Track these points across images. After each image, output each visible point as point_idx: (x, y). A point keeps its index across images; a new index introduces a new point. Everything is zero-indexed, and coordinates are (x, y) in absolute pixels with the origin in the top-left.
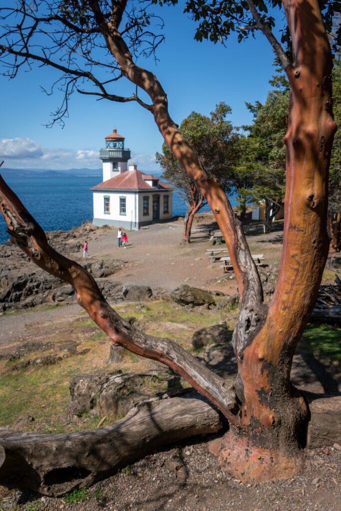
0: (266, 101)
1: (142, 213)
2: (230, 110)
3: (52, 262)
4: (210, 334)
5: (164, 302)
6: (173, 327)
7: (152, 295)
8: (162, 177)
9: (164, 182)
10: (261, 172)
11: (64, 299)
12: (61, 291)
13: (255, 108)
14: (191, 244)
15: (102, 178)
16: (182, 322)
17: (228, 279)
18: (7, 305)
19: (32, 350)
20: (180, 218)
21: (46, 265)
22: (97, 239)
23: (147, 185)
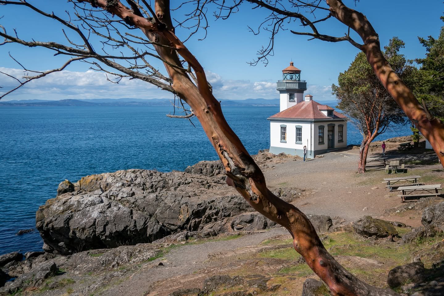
0: (440, 36)
1: (318, 142)
2: (403, 45)
3: (271, 206)
4: (406, 272)
5: (346, 233)
6: (363, 262)
7: (332, 225)
8: (337, 107)
9: (339, 113)
10: (436, 103)
11: (242, 227)
12: (240, 219)
13: (427, 42)
14: (366, 173)
15: (279, 107)
16: (370, 256)
17: (408, 209)
18: (189, 234)
19: (218, 283)
20: (354, 147)
21: (264, 209)
22: (274, 167)
23: (322, 115)
